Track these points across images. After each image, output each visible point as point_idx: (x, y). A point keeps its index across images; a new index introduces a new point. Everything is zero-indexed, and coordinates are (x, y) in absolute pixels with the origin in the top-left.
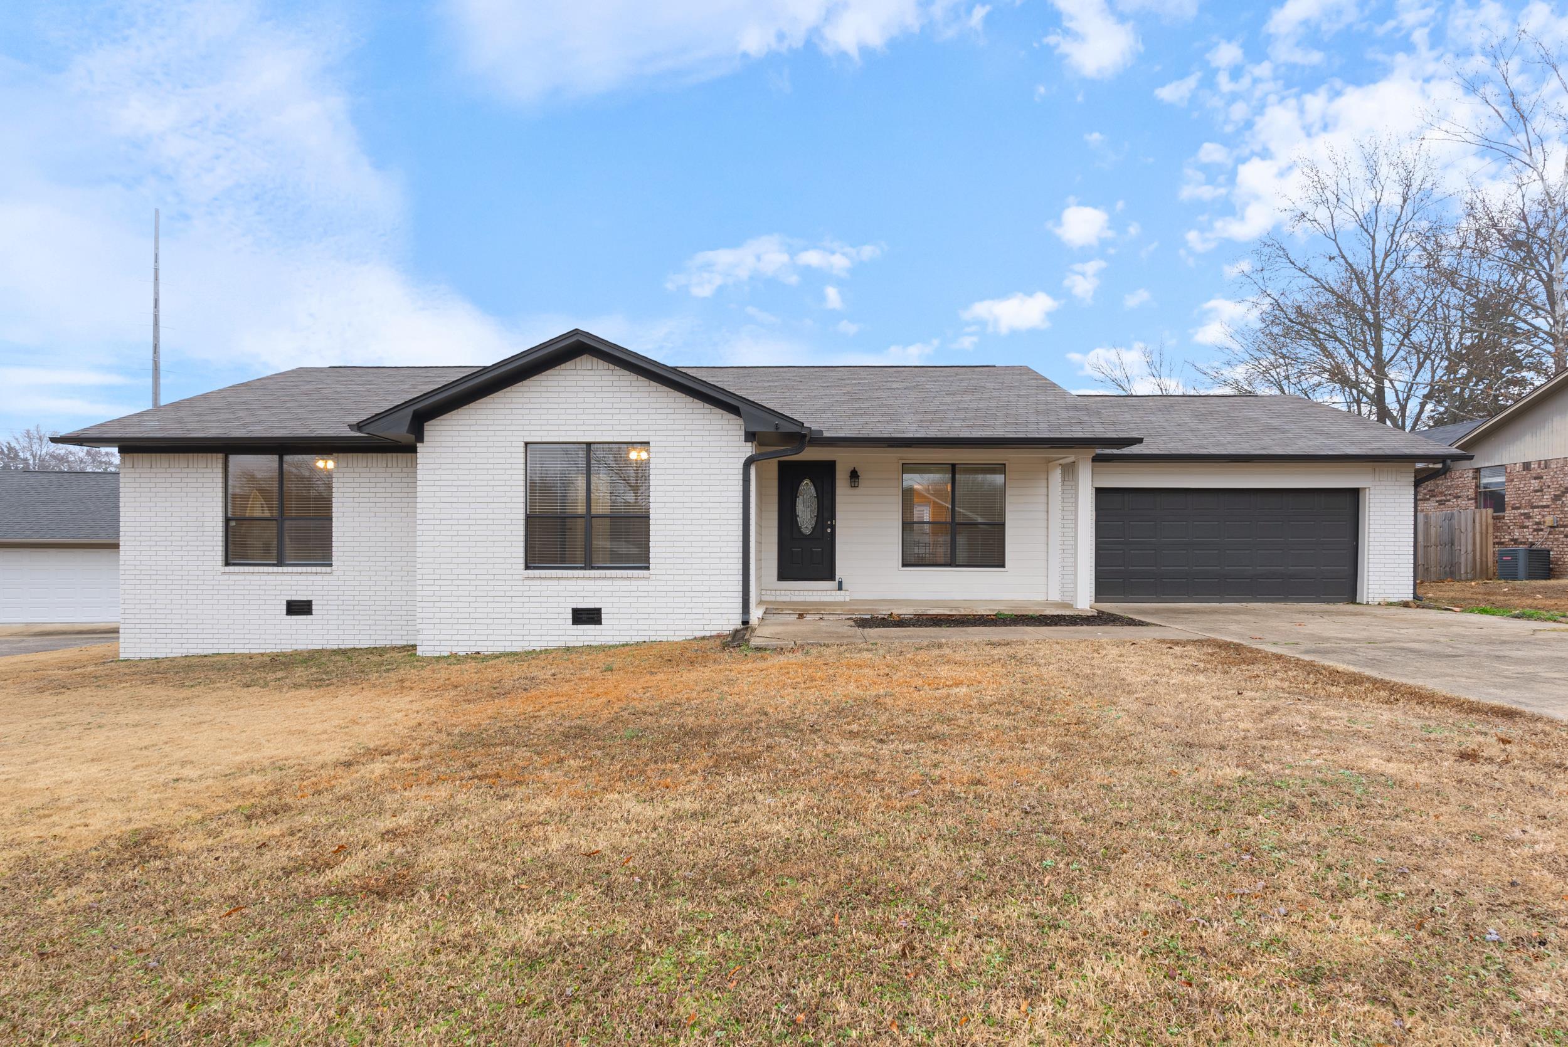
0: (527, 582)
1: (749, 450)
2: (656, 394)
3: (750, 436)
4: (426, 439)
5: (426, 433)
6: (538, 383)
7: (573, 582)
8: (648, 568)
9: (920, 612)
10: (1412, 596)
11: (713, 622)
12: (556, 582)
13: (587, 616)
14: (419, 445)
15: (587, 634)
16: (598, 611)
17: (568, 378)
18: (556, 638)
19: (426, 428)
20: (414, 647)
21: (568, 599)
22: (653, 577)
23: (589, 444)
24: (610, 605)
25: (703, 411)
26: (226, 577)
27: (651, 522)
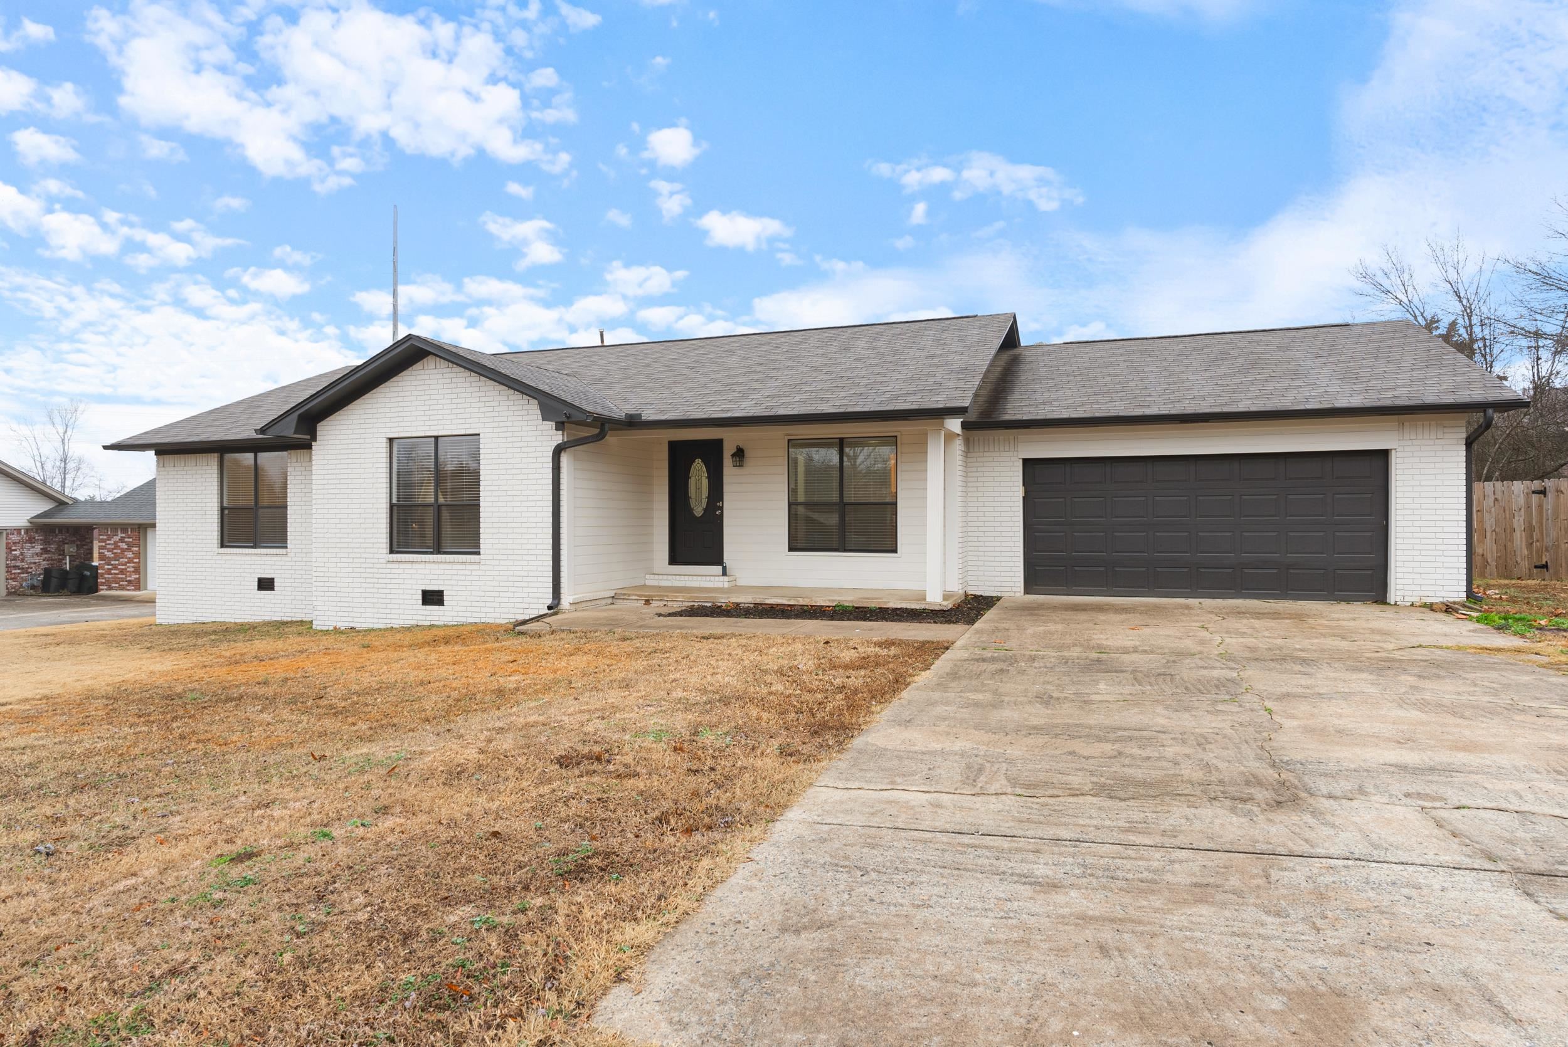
0: (389, 565)
1: (558, 438)
2: (485, 389)
3: (560, 426)
4: (318, 438)
5: (318, 433)
6: (396, 384)
7: (422, 566)
8: (478, 553)
9: (758, 601)
10: (1464, 595)
11: (532, 606)
12: (409, 566)
13: (433, 598)
14: (313, 443)
15: (433, 615)
16: (440, 594)
17: (418, 377)
18: (410, 617)
19: (318, 428)
20: (311, 622)
21: (420, 582)
22: (483, 562)
23: (436, 438)
24: (450, 588)
25: (522, 402)
26: (220, 557)
27: (481, 510)
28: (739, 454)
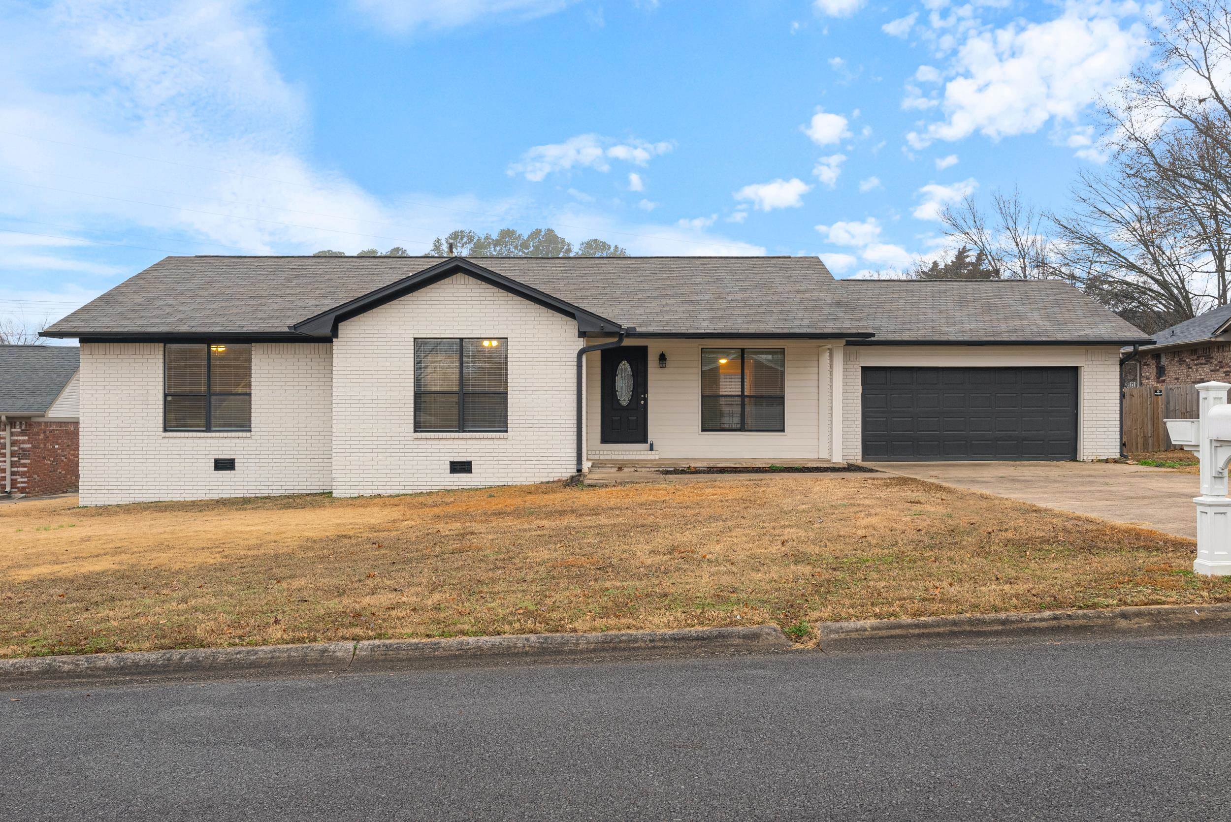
0: (416, 442)
1: (581, 344)
2: (512, 303)
3: (582, 334)
4: (340, 335)
5: (340, 331)
6: (424, 294)
7: (450, 442)
8: (506, 431)
9: (711, 465)
10: (1118, 455)
11: (555, 471)
12: (437, 442)
13: (461, 467)
14: (334, 340)
15: (461, 480)
16: (469, 463)
17: (447, 290)
18: (438, 484)
19: (340, 327)
20: (331, 493)
21: (447, 455)
22: (510, 438)
23: (461, 339)
24: (478, 459)
25: (547, 315)
26: (166, 441)
27: (509, 397)
28: (662, 358)
